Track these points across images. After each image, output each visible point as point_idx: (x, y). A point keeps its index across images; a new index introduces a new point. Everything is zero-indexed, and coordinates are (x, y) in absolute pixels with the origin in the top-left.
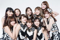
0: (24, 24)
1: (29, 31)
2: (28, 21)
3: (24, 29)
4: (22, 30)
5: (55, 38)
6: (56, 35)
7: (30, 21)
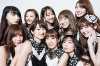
2: (49, 34)
7: (54, 34)
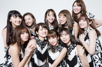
0: (42, 39)
3: (42, 48)
4: (38, 49)
5: (96, 65)
6: (97, 60)
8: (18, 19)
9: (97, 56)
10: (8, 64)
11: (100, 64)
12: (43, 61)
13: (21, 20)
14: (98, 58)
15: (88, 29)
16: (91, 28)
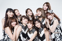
0: (25, 25)
1: (30, 33)
3: (25, 30)
5: (56, 40)
8: (12, 13)
9: (58, 35)
10: (5, 40)
11: (59, 40)
12: (25, 38)
13: (13, 14)
14: (58, 36)
15: (54, 19)
16: (55, 18)
